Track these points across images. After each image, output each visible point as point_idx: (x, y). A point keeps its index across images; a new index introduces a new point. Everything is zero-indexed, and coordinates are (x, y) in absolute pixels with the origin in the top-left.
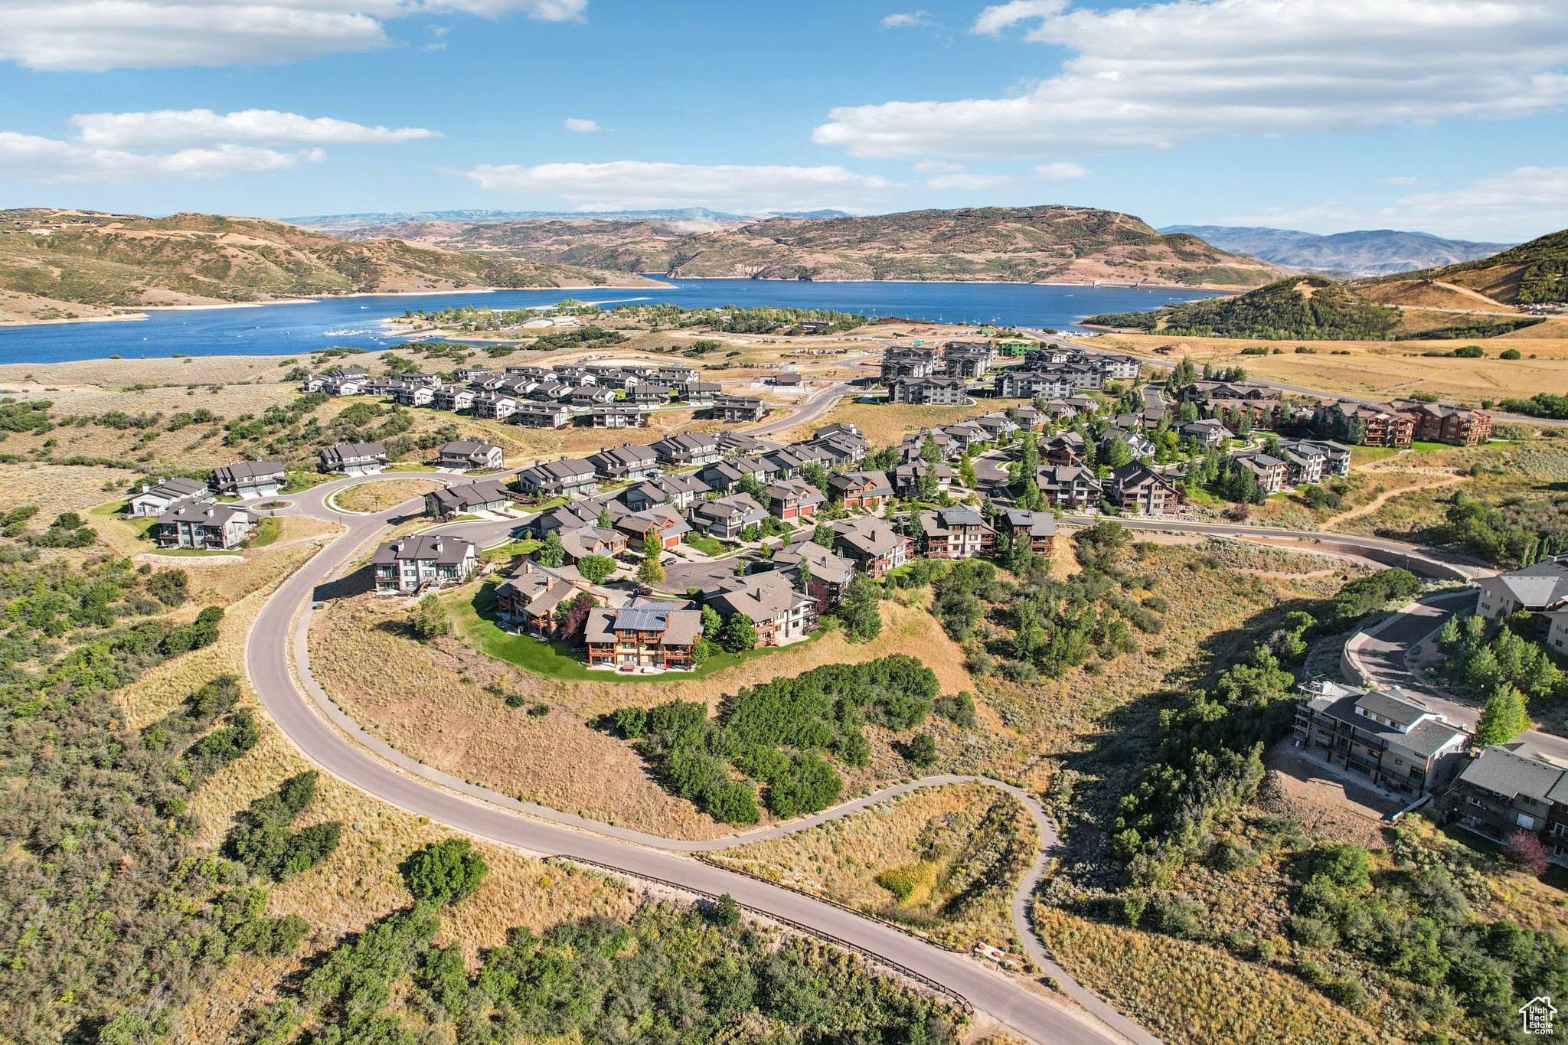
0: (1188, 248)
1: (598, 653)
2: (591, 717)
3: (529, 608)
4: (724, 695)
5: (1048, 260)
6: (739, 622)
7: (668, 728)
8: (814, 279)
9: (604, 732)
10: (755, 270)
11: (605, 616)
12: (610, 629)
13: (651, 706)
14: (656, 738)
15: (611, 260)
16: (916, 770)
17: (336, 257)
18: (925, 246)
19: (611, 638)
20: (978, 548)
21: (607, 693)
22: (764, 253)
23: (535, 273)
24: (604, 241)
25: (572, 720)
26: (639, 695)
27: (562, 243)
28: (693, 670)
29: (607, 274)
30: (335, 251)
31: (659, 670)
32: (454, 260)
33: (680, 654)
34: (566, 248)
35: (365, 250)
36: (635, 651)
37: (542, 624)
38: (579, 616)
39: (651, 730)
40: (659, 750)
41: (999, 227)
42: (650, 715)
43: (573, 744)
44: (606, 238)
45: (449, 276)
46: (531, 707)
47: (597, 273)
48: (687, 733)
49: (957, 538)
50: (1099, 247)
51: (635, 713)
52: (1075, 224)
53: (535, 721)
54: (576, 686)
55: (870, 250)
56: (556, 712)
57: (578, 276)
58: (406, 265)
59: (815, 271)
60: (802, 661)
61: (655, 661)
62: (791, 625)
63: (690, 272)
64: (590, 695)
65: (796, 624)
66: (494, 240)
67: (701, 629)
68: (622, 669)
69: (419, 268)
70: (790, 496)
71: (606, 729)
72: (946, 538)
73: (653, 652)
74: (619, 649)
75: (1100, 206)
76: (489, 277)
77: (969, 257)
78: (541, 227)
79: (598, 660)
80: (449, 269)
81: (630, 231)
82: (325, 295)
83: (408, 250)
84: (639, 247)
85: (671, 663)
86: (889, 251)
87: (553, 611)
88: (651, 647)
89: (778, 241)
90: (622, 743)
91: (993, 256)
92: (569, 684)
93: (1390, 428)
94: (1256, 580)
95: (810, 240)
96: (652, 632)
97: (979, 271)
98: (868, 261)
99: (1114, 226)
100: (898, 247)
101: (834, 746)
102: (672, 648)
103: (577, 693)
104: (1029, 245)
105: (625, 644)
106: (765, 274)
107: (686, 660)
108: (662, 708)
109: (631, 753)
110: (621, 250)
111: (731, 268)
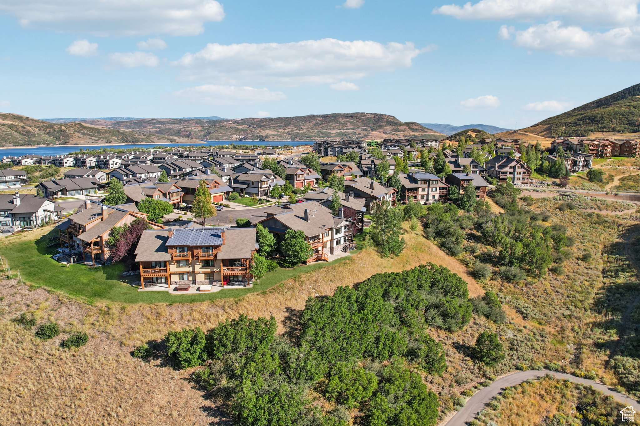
0: (414, 127)
1: (150, 273)
2: (138, 344)
3: (82, 237)
4: (288, 309)
5: (361, 132)
6: (294, 237)
7: (234, 351)
8: (266, 140)
9: (153, 362)
10: (241, 137)
11: (158, 237)
12: (163, 248)
13: (210, 326)
14: (219, 366)
15: (178, 133)
16: (489, 370)
17: (48, 130)
18: (311, 128)
19: (164, 257)
20: (437, 197)
21: (159, 315)
22: (244, 130)
23: (143, 137)
24: (174, 127)
25: (115, 349)
26: (196, 315)
27: (156, 128)
28: (251, 286)
29: (176, 138)
30: (47, 127)
31: (215, 288)
32: (106, 132)
33: (237, 270)
34: (158, 130)
35: (63, 127)
36: (190, 270)
37: (94, 251)
38: (131, 238)
39: (211, 355)
40: (224, 382)
41: (340, 120)
42: (210, 338)
43: (113, 381)
44: (176, 126)
45: (103, 138)
46: (66, 337)
47: (172, 137)
48: (257, 356)
49: (423, 190)
50: (380, 127)
51: (191, 335)
52: (370, 119)
53: (66, 354)
54: (123, 309)
55: (289, 129)
56: (97, 341)
57: (164, 138)
58: (83, 133)
59: (266, 137)
60: (351, 272)
61: (211, 278)
62: (335, 242)
63: (213, 138)
64: (138, 318)
65: (338, 242)
66: (126, 127)
67: (257, 246)
68: (176, 289)
69: (90, 135)
70: (299, 172)
71: (156, 357)
72: (416, 189)
73: (208, 270)
74: (173, 268)
75: (379, 112)
76: (123, 139)
77: (329, 131)
78: (147, 122)
79: (150, 281)
80: (104, 136)
81: (186, 123)
82: (42, 145)
83: (84, 127)
84: (190, 129)
85: (228, 280)
86: (296, 130)
87: (106, 237)
88: (207, 264)
89: (250, 126)
90: (176, 375)
91: (339, 131)
92: (115, 307)
93: (600, 148)
94: (598, 216)
95: (263, 126)
96: (207, 248)
97: (333, 137)
98: (288, 133)
99: (385, 120)
100: (300, 128)
101: (411, 354)
102: (229, 263)
103: (124, 317)
104: (352, 127)
105: (178, 262)
106: (245, 139)
107: (244, 276)
108: (222, 327)
109: (188, 387)
110: (182, 130)
111: (230, 137)
